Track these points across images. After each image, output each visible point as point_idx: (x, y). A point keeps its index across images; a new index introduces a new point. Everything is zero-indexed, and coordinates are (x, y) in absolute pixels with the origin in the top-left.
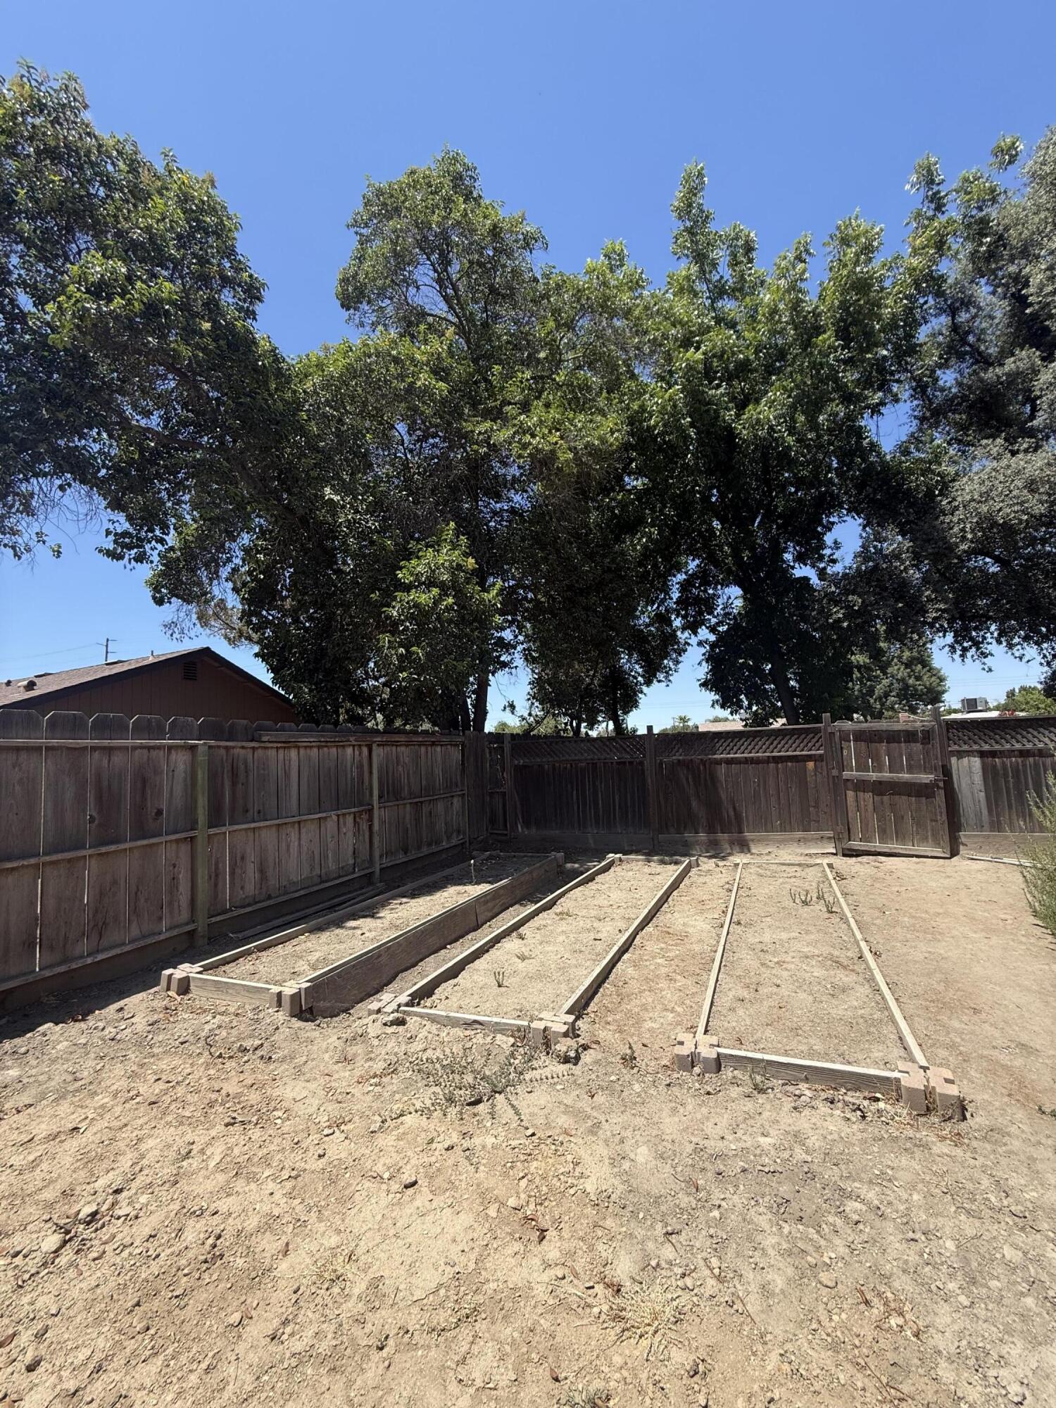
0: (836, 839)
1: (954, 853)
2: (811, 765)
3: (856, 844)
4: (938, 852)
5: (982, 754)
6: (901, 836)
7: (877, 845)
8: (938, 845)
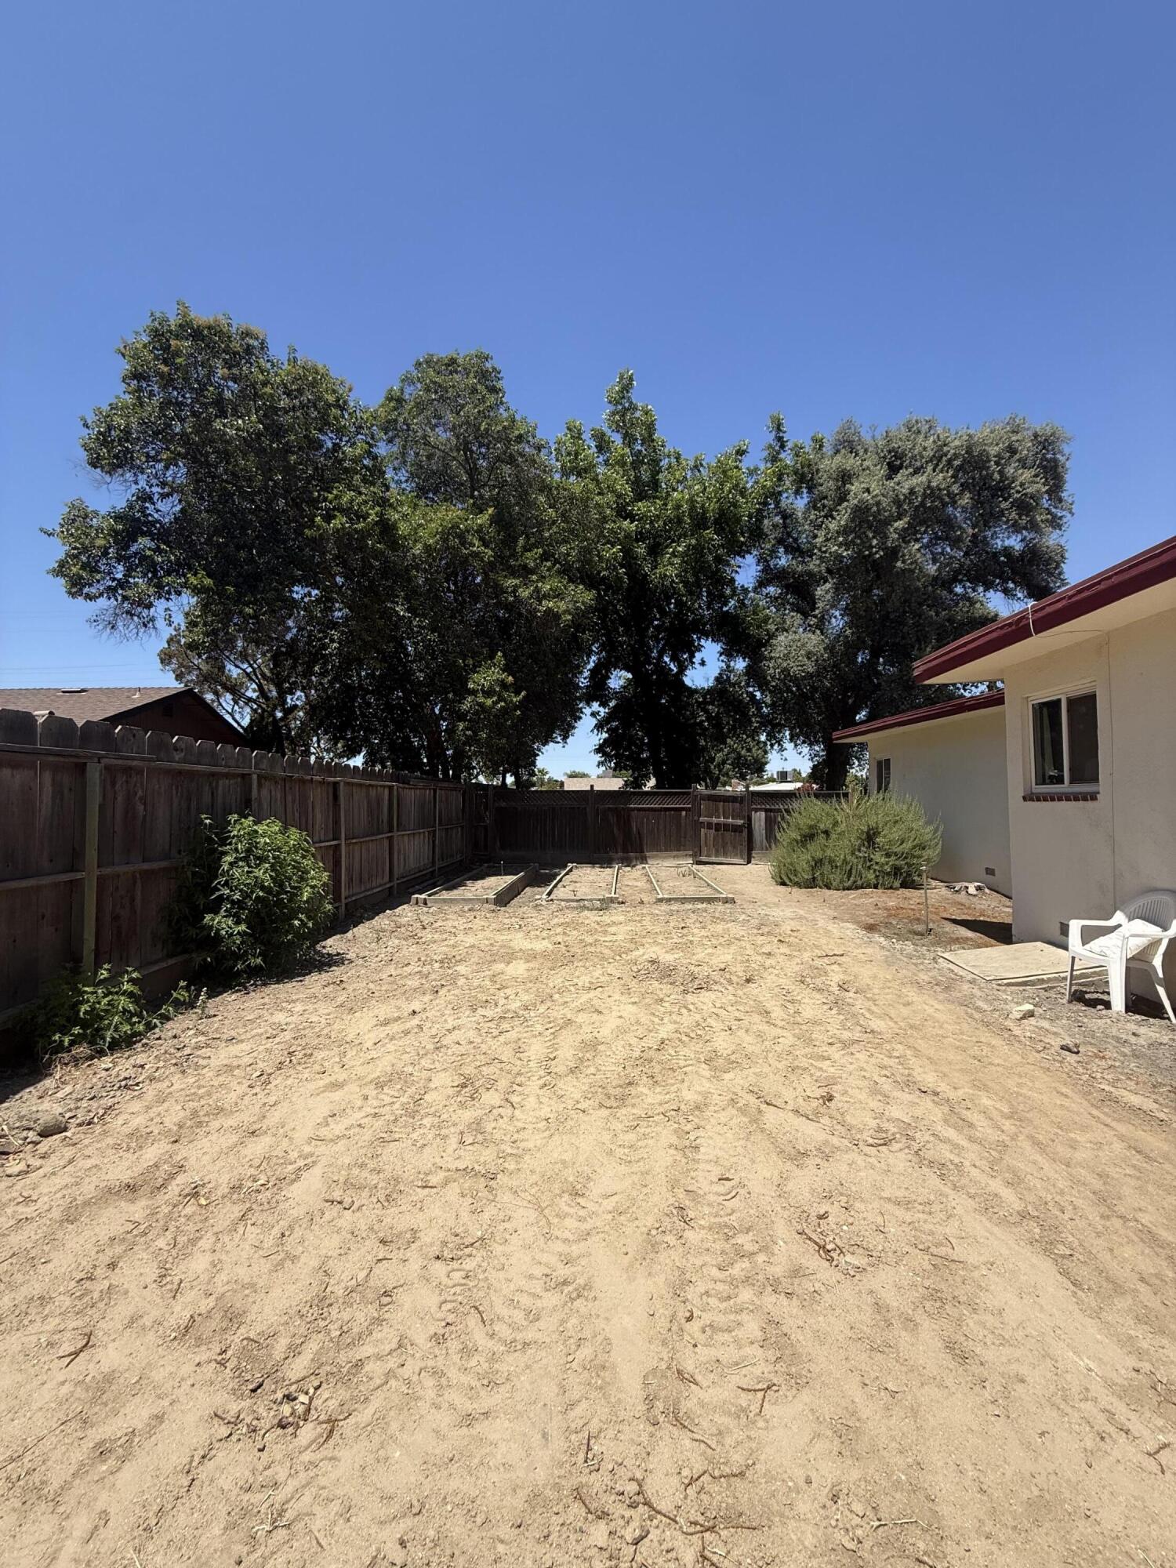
0: (694, 856)
1: (749, 862)
2: (684, 813)
3: (703, 859)
4: (742, 862)
5: (766, 811)
6: (725, 855)
7: (713, 859)
8: (742, 858)
